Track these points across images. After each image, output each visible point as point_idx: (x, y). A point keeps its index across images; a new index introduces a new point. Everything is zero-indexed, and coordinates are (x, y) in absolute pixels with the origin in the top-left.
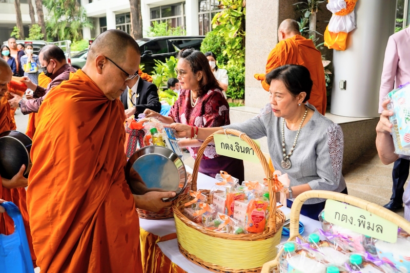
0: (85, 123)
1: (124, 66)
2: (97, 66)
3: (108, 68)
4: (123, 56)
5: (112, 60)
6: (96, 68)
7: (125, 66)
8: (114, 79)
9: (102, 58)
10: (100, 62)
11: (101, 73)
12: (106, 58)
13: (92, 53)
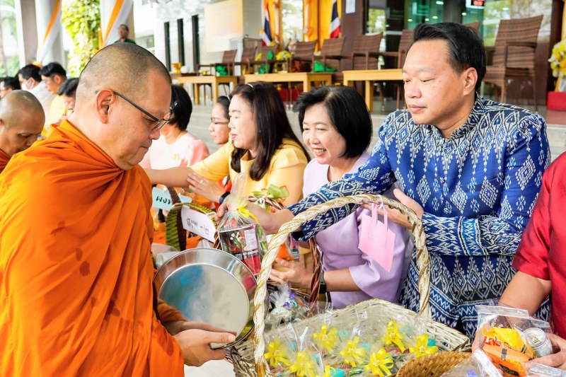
0: (66, 225)
1: (146, 106)
2: (98, 109)
3: (119, 110)
4: (143, 88)
5: (124, 95)
6: (97, 113)
7: (149, 105)
8: (131, 130)
9: (106, 94)
10: (104, 101)
11: (106, 122)
12: (115, 93)
13: (85, 89)
